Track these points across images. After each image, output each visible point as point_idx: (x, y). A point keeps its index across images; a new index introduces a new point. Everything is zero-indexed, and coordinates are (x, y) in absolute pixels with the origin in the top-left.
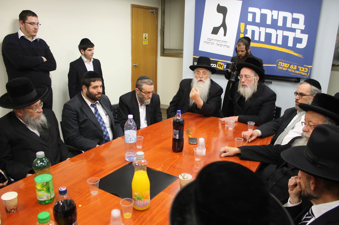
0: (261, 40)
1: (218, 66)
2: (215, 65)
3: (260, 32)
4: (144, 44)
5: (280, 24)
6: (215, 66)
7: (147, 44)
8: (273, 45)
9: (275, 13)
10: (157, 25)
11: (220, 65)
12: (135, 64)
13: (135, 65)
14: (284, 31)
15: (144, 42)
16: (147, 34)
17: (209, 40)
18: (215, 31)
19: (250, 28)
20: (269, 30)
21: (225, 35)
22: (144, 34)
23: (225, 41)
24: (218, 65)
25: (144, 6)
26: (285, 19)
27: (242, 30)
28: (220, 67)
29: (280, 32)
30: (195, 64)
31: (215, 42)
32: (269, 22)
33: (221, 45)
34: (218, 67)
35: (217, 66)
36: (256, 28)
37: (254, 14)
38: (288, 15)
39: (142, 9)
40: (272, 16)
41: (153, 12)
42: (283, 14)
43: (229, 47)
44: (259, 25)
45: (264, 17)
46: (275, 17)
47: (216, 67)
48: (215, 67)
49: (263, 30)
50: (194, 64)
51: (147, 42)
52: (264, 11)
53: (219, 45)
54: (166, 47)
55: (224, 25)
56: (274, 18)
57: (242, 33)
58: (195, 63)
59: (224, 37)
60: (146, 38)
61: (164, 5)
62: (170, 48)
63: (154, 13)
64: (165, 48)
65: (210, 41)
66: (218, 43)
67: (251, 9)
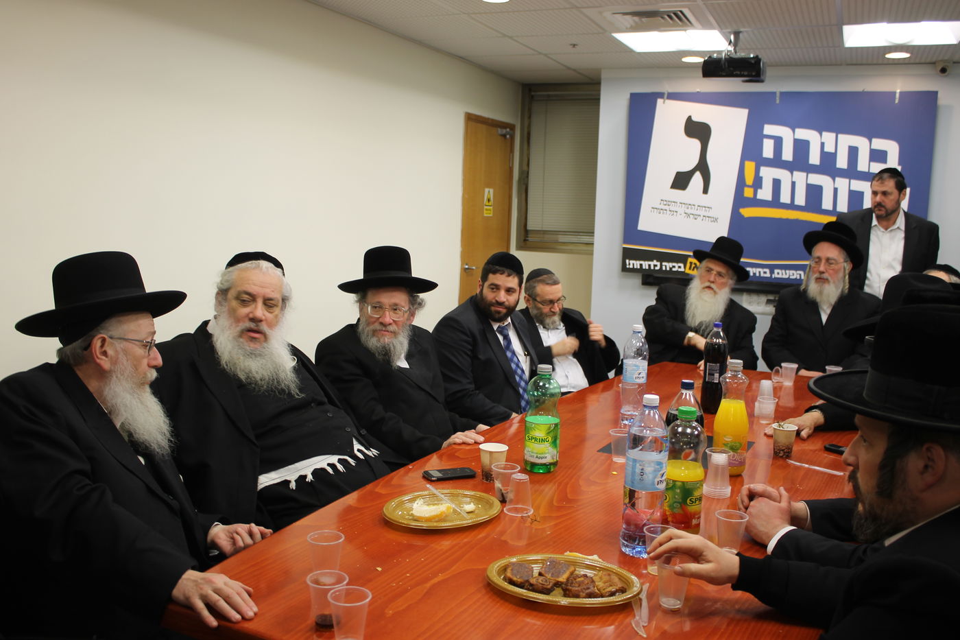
0: (797, 203)
1: (690, 268)
2: (682, 265)
3: (793, 184)
4: (485, 215)
5: (842, 162)
6: (680, 267)
7: (491, 215)
8: (826, 212)
9: (829, 137)
10: (511, 169)
11: (693, 266)
12: (467, 264)
13: (467, 269)
14: (852, 181)
15: (487, 210)
16: (491, 191)
17: (665, 203)
18: (681, 181)
19: (768, 174)
20: (815, 179)
21: (705, 191)
22: (487, 190)
23: (705, 207)
24: (688, 265)
25: (488, 119)
26: (853, 152)
27: (749, 179)
28: (693, 270)
29: (842, 184)
30: (628, 263)
31: (681, 210)
32: (814, 159)
33: (696, 216)
34: (688, 271)
35: (685, 267)
36: (783, 175)
37: (778, 141)
38: (862, 143)
39: (484, 127)
40: (823, 144)
41: (504, 136)
42: (847, 140)
43: (715, 220)
44: (790, 167)
45: (801, 147)
46: (829, 148)
47: (682, 269)
48: (680, 270)
49: (800, 177)
50: (626, 265)
51: (490, 210)
52: (802, 134)
53: (691, 216)
54: (531, 225)
55: (703, 167)
56: (827, 149)
57: (749, 186)
58: (627, 261)
59: (705, 195)
60: (489, 200)
61: (530, 117)
62: (544, 229)
63: (508, 136)
64: (529, 228)
65: (666, 207)
66: (689, 211)
67: (769, 129)
